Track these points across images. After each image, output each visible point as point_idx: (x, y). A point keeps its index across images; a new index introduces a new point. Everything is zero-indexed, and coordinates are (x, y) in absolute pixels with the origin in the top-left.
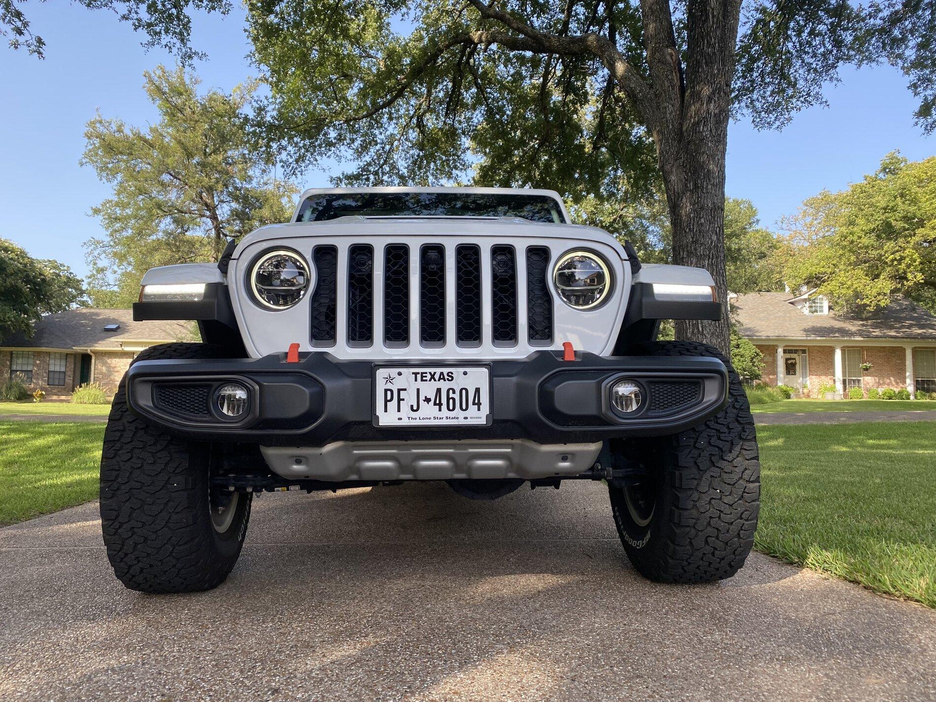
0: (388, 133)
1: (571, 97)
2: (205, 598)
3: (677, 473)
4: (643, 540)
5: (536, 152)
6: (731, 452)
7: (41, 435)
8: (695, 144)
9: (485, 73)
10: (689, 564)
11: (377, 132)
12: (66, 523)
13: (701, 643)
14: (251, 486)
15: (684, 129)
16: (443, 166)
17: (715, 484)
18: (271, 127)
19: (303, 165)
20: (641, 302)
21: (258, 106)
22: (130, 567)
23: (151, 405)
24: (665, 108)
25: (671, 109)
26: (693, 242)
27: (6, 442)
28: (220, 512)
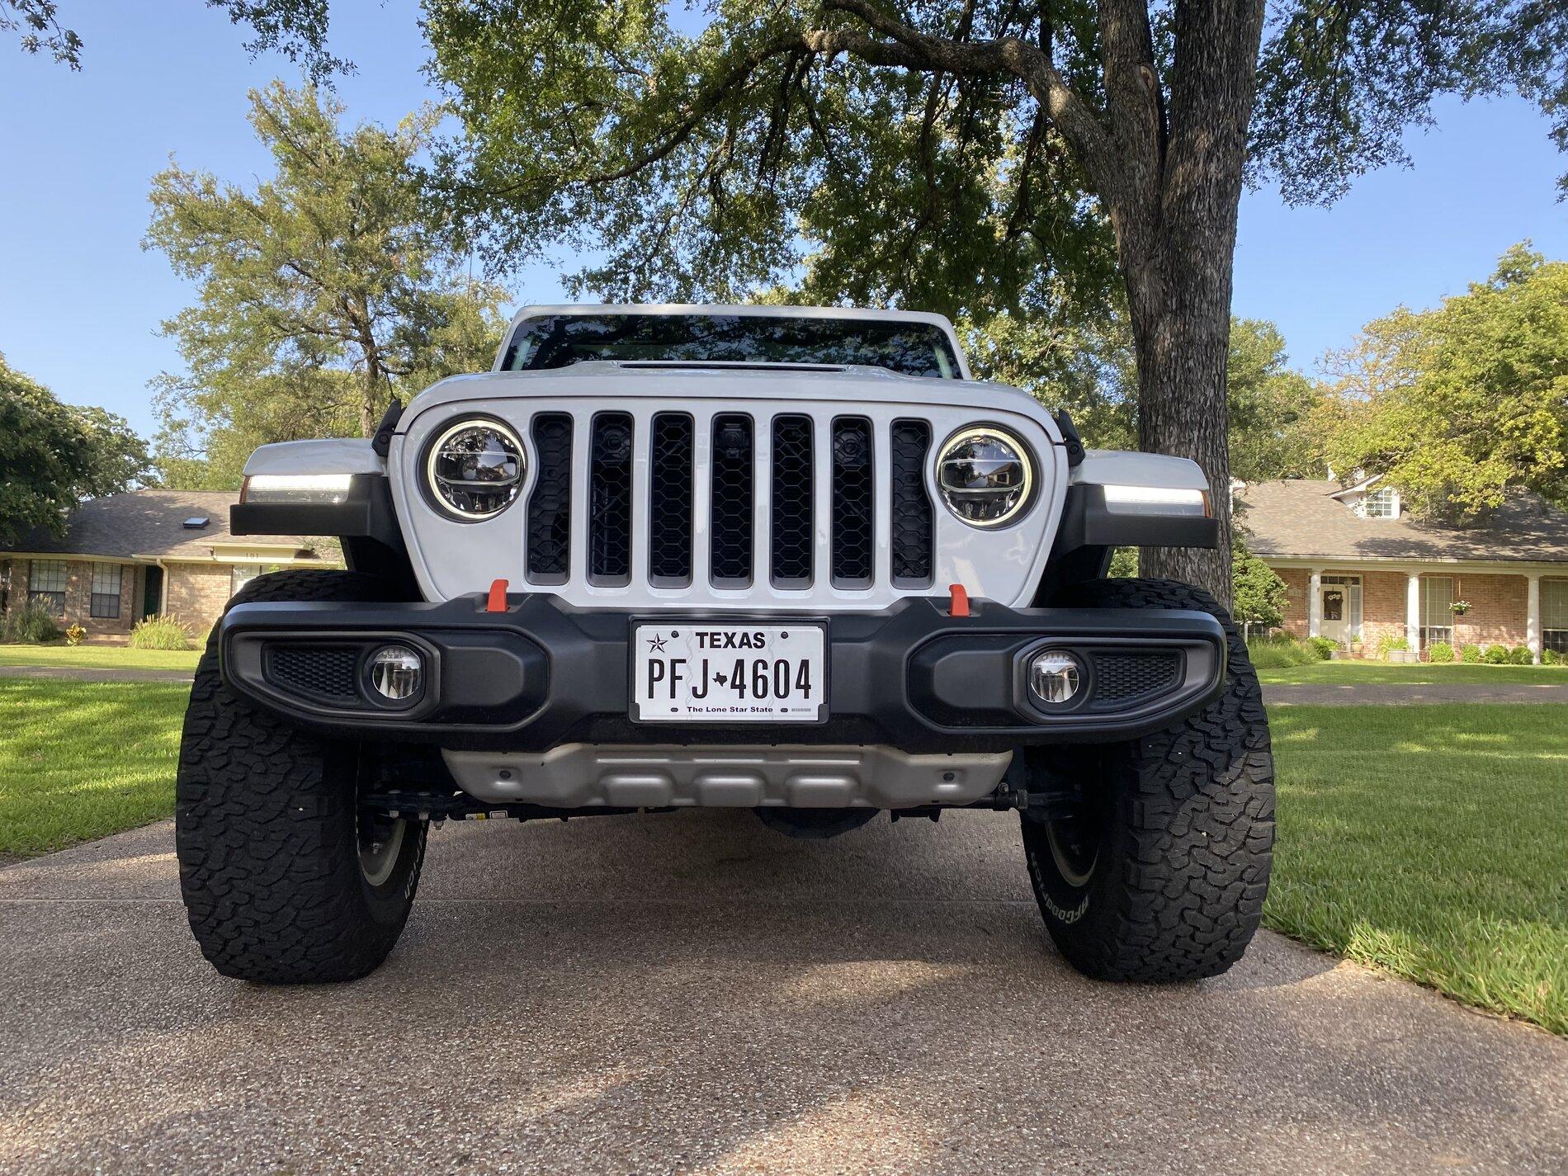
0: (661, 202)
1: (974, 145)
2: (350, 992)
3: (1136, 803)
4: (1076, 910)
5: (912, 238)
6: (1227, 769)
7: (80, 702)
8: (1183, 233)
9: (827, 102)
10: (1153, 952)
11: (642, 200)
12: (122, 857)
13: (1168, 1088)
14: (426, 810)
15: (1164, 205)
16: (754, 259)
17: (1198, 824)
18: (463, 191)
19: (517, 255)
20: (1083, 517)
21: (441, 154)
22: (226, 942)
23: (261, 678)
24: (1133, 169)
25: (1142, 172)
26: (1174, 399)
27: (23, 714)
28: (375, 852)
